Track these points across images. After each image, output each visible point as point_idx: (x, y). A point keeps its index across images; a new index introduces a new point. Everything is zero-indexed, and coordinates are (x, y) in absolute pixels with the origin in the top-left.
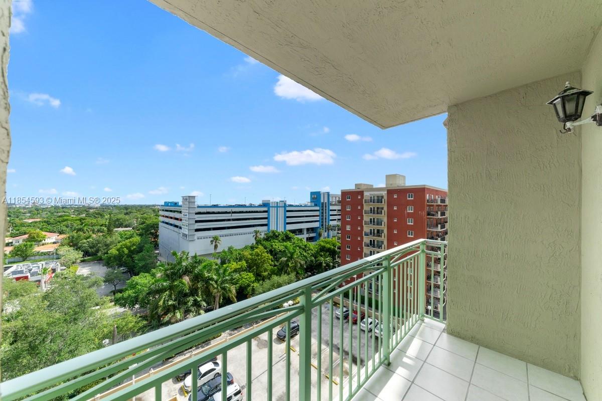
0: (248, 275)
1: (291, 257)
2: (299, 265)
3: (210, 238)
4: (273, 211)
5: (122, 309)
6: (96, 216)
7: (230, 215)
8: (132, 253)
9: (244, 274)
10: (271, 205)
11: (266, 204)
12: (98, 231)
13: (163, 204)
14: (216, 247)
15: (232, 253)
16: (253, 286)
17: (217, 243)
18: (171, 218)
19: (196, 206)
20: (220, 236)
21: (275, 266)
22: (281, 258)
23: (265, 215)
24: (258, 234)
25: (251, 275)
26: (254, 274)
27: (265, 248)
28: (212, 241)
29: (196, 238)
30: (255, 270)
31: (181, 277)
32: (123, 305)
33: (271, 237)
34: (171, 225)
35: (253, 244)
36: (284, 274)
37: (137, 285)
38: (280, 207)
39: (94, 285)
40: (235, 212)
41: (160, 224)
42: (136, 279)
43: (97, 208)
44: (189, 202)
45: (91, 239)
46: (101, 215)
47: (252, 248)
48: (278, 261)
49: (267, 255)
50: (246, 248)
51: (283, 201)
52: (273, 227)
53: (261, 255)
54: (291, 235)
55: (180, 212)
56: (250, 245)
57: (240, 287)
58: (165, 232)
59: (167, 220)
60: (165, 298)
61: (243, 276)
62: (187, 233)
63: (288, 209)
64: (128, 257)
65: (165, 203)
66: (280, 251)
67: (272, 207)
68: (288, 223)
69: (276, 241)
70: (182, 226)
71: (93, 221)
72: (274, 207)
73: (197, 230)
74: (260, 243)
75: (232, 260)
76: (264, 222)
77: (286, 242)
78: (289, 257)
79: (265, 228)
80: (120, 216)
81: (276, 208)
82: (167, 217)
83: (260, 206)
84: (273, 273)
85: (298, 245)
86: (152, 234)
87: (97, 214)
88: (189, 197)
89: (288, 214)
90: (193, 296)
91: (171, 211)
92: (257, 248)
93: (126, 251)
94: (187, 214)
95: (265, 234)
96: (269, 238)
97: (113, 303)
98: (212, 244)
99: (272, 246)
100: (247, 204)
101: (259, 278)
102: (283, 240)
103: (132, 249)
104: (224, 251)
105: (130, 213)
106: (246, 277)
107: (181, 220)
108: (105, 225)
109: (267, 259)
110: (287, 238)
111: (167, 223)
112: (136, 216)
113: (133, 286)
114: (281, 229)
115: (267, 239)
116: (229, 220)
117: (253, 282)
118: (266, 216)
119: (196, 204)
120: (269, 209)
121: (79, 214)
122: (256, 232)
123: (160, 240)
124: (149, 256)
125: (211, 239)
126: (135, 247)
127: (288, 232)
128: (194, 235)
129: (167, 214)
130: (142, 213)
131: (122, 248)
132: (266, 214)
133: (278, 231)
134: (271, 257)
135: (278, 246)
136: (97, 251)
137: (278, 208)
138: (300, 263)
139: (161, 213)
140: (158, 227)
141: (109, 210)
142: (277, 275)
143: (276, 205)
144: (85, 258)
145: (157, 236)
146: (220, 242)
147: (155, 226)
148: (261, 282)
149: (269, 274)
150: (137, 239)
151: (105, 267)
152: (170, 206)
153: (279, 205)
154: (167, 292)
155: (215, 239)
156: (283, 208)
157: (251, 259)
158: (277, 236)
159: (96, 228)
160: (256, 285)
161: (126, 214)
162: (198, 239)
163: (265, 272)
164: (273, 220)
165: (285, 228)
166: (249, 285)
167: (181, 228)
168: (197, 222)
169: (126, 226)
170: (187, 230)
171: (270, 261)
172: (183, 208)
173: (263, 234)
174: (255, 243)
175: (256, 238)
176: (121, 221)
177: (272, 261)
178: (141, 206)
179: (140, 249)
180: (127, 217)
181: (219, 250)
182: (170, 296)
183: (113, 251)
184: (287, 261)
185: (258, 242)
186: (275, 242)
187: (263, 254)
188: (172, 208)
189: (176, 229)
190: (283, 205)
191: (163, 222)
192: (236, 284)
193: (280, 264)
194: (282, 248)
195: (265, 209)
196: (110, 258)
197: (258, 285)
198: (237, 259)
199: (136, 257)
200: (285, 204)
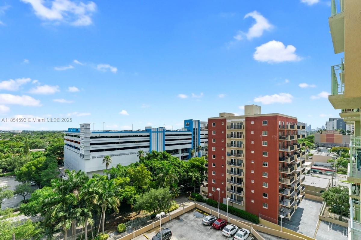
0: (130, 188)
1: (167, 173)
2: (174, 180)
3: (102, 157)
4: (154, 135)
5: (26, 217)
6: (17, 140)
7: (119, 138)
8: (39, 170)
9: (127, 188)
10: (152, 131)
11: (148, 130)
12: (17, 152)
13: (67, 130)
14: (107, 164)
15: (118, 169)
16: (135, 198)
17: (108, 162)
18: (73, 141)
19: (91, 132)
20: (111, 156)
21: (154, 180)
22: (159, 174)
23: (147, 139)
24: (142, 154)
25: (133, 188)
26: (135, 188)
27: (146, 166)
28: (104, 160)
29: (91, 157)
30: (137, 184)
31: (72, 191)
32: (27, 214)
33: (152, 156)
34: (72, 147)
35: (137, 162)
36: (161, 187)
37: (40, 197)
38: (159, 132)
39: (5, 196)
40: (123, 137)
41: (65, 146)
42: (39, 191)
43: (19, 134)
44: (85, 129)
45: (9, 159)
46: (21, 139)
47: (136, 165)
48: (156, 176)
49: (147, 172)
50: (131, 165)
51: (162, 127)
52: (154, 149)
53: (142, 172)
54: (168, 155)
55: (79, 137)
56: (135, 163)
57: (124, 198)
58: (68, 152)
59: (69, 143)
60: (57, 210)
61: (126, 189)
62: (83, 153)
63: (166, 133)
64: (35, 173)
65: (69, 129)
66: (159, 168)
67: (153, 132)
68: (166, 145)
69: (156, 160)
70: (80, 148)
71: (14, 144)
72: (155, 132)
73: (92, 151)
74: (143, 162)
75: (119, 175)
76: (147, 144)
77: (163, 160)
78: (165, 173)
79: (148, 149)
80: (37, 140)
81: (156, 133)
82: (69, 140)
83: (143, 131)
84: (152, 186)
85: (173, 163)
86: (58, 153)
87: (18, 138)
88: (85, 124)
89: (166, 138)
90: (82, 207)
91: (72, 136)
92: (139, 165)
93: (34, 168)
94: (84, 138)
95: (147, 154)
96: (150, 157)
97: (19, 212)
98: (104, 162)
99: (152, 164)
100: (134, 130)
101: (140, 191)
102: (161, 159)
103: (39, 166)
104: (112, 169)
105: (45, 137)
106: (128, 190)
107: (79, 143)
108: (23, 147)
109: (147, 175)
110: (165, 157)
111: (70, 146)
112: (49, 139)
113: (36, 198)
114: (160, 150)
115: (148, 158)
116: (118, 143)
117: (135, 194)
118: (149, 140)
119: (91, 130)
120: (150, 134)
121: (5, 138)
122: (140, 152)
123: (65, 159)
124: (53, 172)
125: (104, 158)
126: (41, 165)
127: (166, 153)
128: (89, 155)
129: (69, 138)
130: (54, 137)
131: (30, 166)
132: (149, 137)
133: (158, 152)
134: (150, 173)
135: (157, 163)
136: (14, 168)
137: (158, 133)
138: (174, 178)
139: (65, 137)
140: (63, 149)
141: (29, 135)
142: (154, 188)
143: (156, 131)
144: (4, 174)
145: (62, 156)
146: (110, 161)
147: (61, 148)
148: (141, 194)
149: (148, 187)
150: (43, 159)
151: (17, 181)
152: (72, 132)
153: (158, 131)
154: (60, 205)
155: (107, 158)
156: (162, 133)
157: (133, 175)
158: (157, 156)
159: (15, 150)
160: (137, 196)
161: (42, 138)
162: (93, 158)
163: (145, 185)
164: (154, 143)
165: (164, 148)
166: (131, 197)
167: (79, 149)
168: (91, 144)
169: (40, 148)
170: (84, 151)
171: (150, 177)
172: (80, 133)
173: (145, 154)
174: (138, 162)
175: (139, 157)
176: (36, 143)
177: (151, 176)
178: (54, 132)
179: (46, 166)
180: (42, 141)
181: (110, 167)
182: (62, 208)
183: (24, 169)
184: (163, 176)
185: (142, 160)
186: (154, 161)
187: (144, 171)
188: (73, 133)
189: (76, 150)
190: (162, 131)
191: (67, 145)
192: (121, 195)
193: (157, 179)
194: (160, 166)
195: (148, 134)
196: (21, 174)
197: (139, 196)
198: (123, 174)
199: (42, 173)
200: (164, 130)
